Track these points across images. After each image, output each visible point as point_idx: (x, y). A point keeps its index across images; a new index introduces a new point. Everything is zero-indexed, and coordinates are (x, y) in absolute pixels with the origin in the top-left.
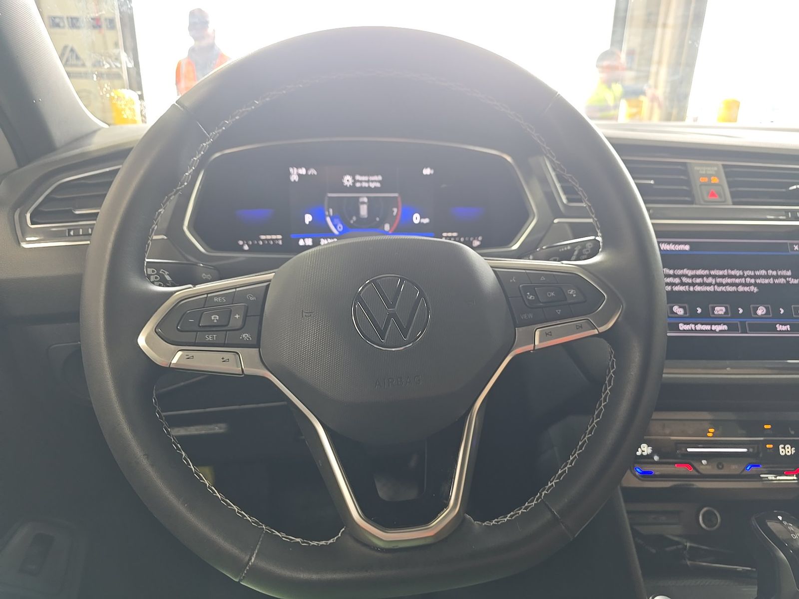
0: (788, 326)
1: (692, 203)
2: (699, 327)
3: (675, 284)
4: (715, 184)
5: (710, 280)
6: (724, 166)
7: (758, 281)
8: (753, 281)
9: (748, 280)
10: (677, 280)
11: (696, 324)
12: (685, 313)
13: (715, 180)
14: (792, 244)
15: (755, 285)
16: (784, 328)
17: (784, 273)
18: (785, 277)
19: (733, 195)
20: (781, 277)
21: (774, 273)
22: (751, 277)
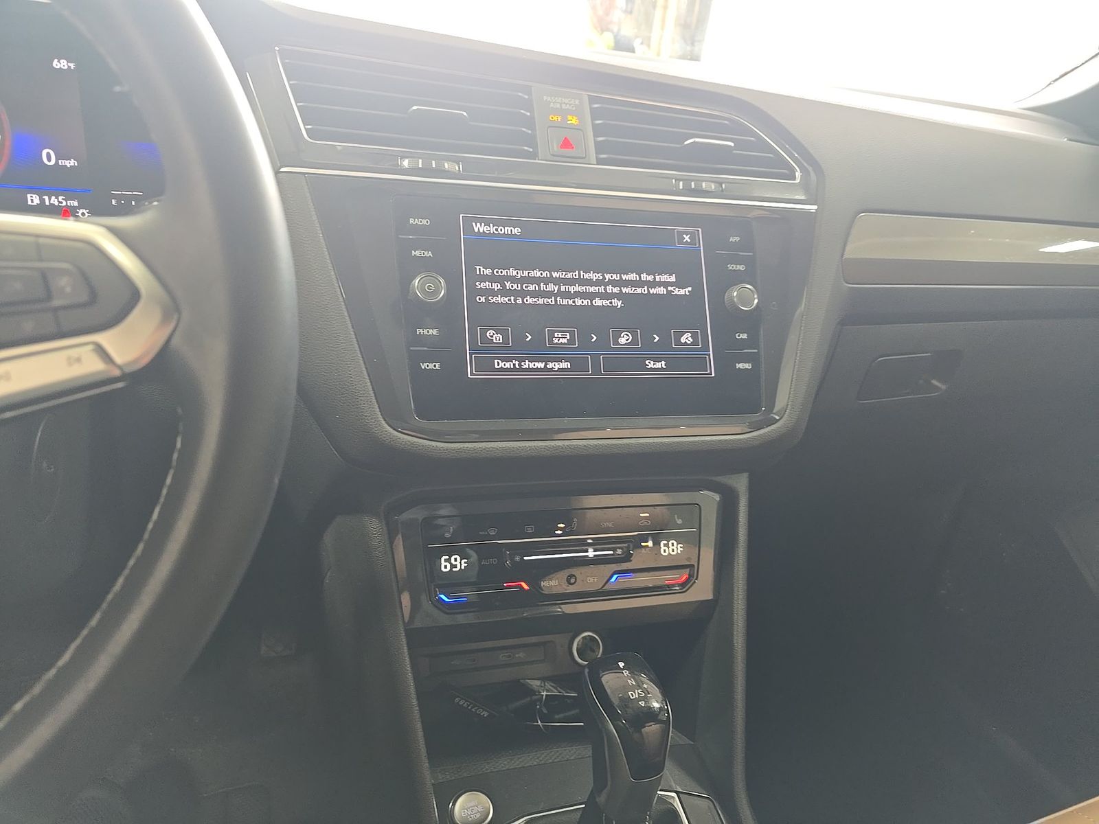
0: (663, 363)
1: (534, 155)
2: (527, 364)
3: (493, 293)
4: (571, 127)
5: (551, 287)
6: (592, 100)
7: (625, 290)
8: (616, 290)
9: (610, 289)
10: (497, 286)
11: (521, 360)
12: (506, 340)
13: (573, 120)
14: (681, 234)
15: (620, 296)
16: (658, 365)
17: (664, 278)
18: (665, 284)
19: (600, 148)
20: (661, 284)
21: (650, 278)
22: (614, 283)
